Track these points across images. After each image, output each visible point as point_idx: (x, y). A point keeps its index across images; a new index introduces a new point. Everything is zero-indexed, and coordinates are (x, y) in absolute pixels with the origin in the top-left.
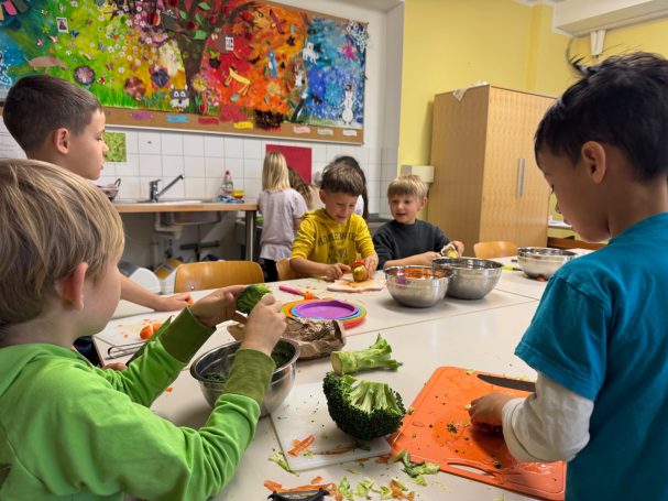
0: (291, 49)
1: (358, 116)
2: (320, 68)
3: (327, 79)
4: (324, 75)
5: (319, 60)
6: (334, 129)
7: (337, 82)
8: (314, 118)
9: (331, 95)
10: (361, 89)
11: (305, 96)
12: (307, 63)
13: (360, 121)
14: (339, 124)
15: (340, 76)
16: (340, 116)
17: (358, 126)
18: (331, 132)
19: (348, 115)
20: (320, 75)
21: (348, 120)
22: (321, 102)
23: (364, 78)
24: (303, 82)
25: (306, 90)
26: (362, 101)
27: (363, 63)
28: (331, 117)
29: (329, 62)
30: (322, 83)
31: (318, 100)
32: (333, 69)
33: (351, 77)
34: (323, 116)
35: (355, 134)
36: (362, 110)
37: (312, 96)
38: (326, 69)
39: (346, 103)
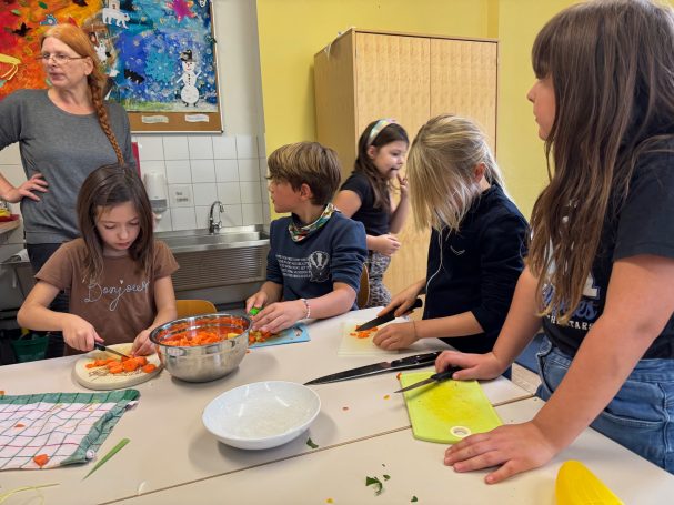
0: (82, 11)
1: (208, 94)
2: (135, 34)
3: (148, 48)
4: (143, 43)
5: (131, 22)
6: (170, 115)
7: (167, 51)
8: (133, 102)
9: (158, 69)
10: (209, 58)
11: (114, 73)
12: (112, 27)
13: (214, 101)
14: (177, 107)
15: (171, 42)
16: (178, 96)
17: (210, 108)
18: (165, 120)
19: (190, 93)
20: (136, 43)
21: (191, 102)
22: (142, 79)
23: (212, 43)
24: (108, 54)
25: (115, 65)
26: (213, 73)
27: (208, 21)
28: (162, 99)
29: (148, 24)
30: (142, 54)
31: (137, 77)
32: (157, 33)
33: (190, 42)
34: (148, 98)
35: (206, 119)
36: (215, 86)
37: (126, 73)
38: (145, 34)
39: (184, 77)
